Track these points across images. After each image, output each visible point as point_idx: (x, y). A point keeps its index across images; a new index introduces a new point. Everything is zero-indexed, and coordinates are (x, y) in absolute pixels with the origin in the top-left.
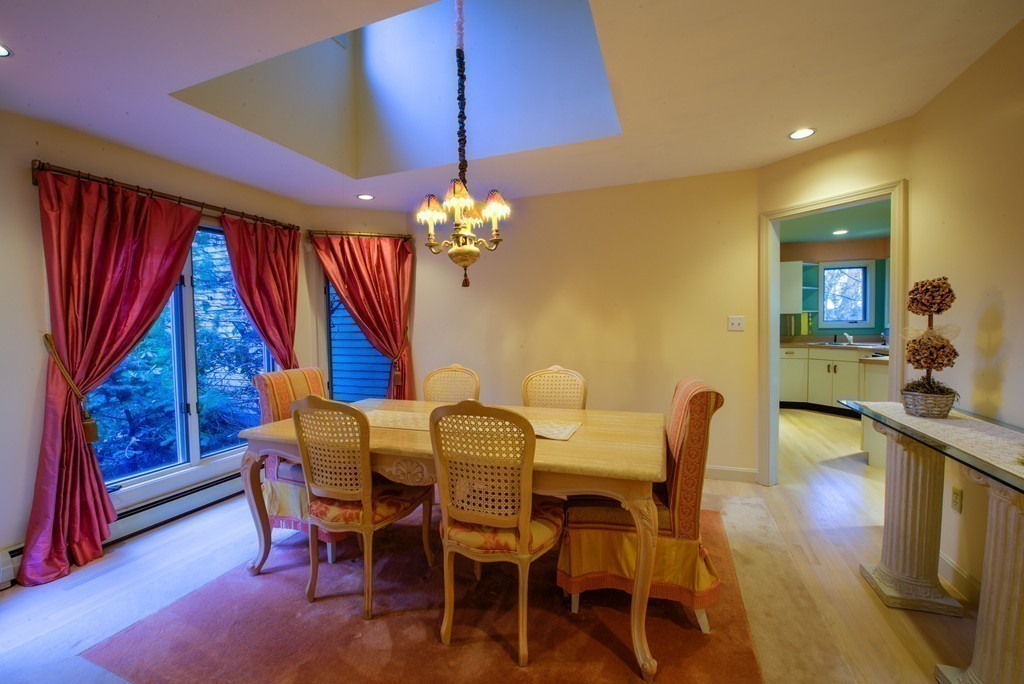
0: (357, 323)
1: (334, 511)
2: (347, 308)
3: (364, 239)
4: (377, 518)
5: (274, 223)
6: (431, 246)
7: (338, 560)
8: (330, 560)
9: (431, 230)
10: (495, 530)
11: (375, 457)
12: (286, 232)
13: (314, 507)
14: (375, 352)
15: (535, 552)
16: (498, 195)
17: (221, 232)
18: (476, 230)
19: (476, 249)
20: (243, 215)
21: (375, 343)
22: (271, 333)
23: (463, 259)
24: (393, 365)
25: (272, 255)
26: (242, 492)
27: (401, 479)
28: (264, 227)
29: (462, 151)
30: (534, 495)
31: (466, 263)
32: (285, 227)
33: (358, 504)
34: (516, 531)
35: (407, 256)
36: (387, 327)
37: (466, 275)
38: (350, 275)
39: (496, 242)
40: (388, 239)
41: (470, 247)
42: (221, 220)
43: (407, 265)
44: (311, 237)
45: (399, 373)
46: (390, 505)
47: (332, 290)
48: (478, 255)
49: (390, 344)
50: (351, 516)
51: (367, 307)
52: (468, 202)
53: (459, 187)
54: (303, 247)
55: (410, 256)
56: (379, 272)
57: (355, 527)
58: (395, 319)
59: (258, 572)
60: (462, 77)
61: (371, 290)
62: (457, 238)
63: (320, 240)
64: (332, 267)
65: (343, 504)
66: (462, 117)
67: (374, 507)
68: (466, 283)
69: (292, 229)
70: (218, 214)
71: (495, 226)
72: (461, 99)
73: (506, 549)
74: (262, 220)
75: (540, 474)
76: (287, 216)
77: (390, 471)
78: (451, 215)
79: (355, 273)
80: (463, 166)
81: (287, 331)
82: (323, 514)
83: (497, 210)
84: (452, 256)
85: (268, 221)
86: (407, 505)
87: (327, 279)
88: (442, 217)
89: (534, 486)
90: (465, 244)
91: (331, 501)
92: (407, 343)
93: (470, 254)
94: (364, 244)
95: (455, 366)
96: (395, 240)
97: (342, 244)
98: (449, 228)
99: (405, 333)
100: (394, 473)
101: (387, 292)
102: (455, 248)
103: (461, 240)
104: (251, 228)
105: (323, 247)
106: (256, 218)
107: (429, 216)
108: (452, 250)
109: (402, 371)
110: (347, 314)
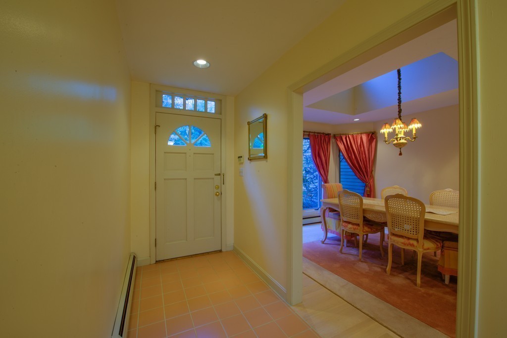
0: (351, 168)
1: (350, 226)
2: (347, 161)
3: (355, 135)
4: (364, 231)
5: (323, 133)
6: (386, 141)
7: (347, 246)
8: (345, 246)
9: (386, 136)
10: (409, 239)
11: (364, 211)
12: (327, 136)
13: (343, 224)
14: (359, 180)
15: (425, 249)
16: (416, 120)
17: (309, 139)
18: (405, 133)
19: (405, 141)
20: (315, 132)
21: (358, 176)
22: (321, 171)
23: (399, 146)
24: (366, 186)
25: (323, 145)
26: (320, 216)
27: (373, 219)
28: (320, 135)
29: (399, 106)
30: (425, 229)
31: (400, 147)
32: (326, 135)
33: (358, 225)
34: (417, 240)
35: (373, 140)
36: (364, 170)
37: (400, 151)
38: (348, 149)
39: (415, 138)
40: (365, 134)
41: (403, 141)
42: (309, 135)
43: (373, 144)
44: (335, 137)
45: (369, 189)
46: (369, 228)
47: (341, 154)
48: (406, 143)
49: (364, 176)
50: (356, 228)
51: (355, 162)
52: (402, 126)
53: (398, 121)
54: (332, 140)
55: (375, 140)
56: (361, 147)
57: (356, 232)
58: (367, 167)
59: (323, 242)
60: (400, 79)
61: (357, 155)
62: (397, 139)
63: (338, 137)
64: (342, 147)
65: (353, 224)
66: (400, 93)
67: (363, 227)
68: (401, 154)
69: (329, 135)
70: (308, 133)
71: (414, 132)
72: (399, 87)
73: (412, 245)
74: (320, 133)
75: (427, 222)
76: (327, 131)
77: (370, 216)
78: (394, 130)
79: (351, 149)
80: (400, 111)
81: (326, 171)
82: (346, 226)
83: (415, 126)
84: (394, 145)
85: (322, 133)
86: (375, 230)
87: (340, 151)
88: (391, 130)
89: (425, 226)
90: (400, 140)
91: (349, 223)
92: (373, 177)
93: (403, 144)
94: (355, 137)
95: (395, 186)
96: (368, 134)
97: (346, 138)
98: (393, 134)
99: (372, 172)
100: (371, 216)
101: (364, 156)
102: (396, 142)
103: (398, 139)
104: (317, 136)
105: (339, 140)
106: (318, 133)
107: (386, 131)
108: (394, 143)
109: (370, 188)
110: (346, 164)
